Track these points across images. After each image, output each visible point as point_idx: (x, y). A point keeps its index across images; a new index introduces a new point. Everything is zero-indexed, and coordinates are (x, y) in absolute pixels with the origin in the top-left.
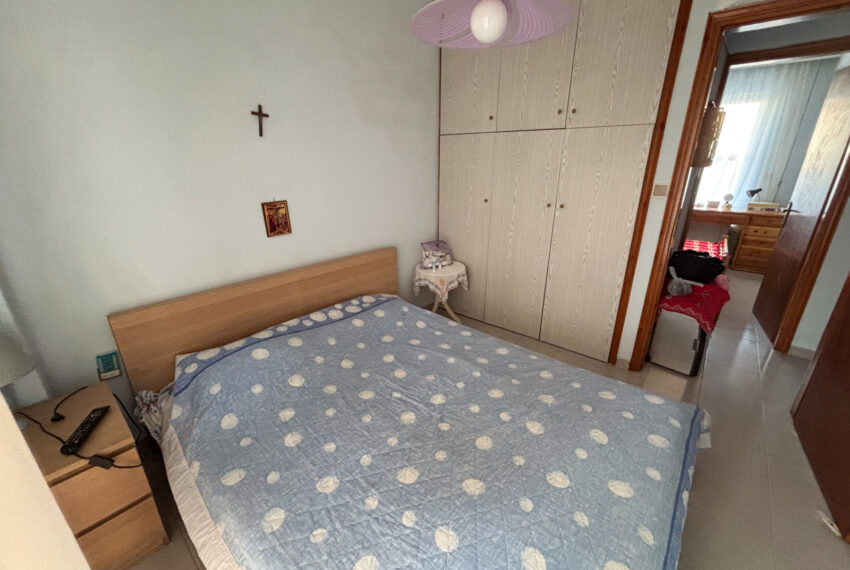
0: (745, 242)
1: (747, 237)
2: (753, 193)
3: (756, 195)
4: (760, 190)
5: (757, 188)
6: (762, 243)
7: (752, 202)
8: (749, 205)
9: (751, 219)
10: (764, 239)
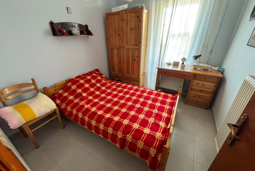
0: (192, 89)
1: (192, 87)
2: (196, 58)
3: (198, 59)
4: (200, 56)
5: (199, 54)
6: (201, 91)
7: (195, 64)
8: (194, 66)
9: (195, 76)
10: (203, 89)
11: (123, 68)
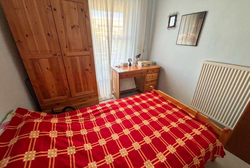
1: (147, 80)
2: (138, 56)
6: (152, 81)
9: (147, 71)
11: (67, 87)
